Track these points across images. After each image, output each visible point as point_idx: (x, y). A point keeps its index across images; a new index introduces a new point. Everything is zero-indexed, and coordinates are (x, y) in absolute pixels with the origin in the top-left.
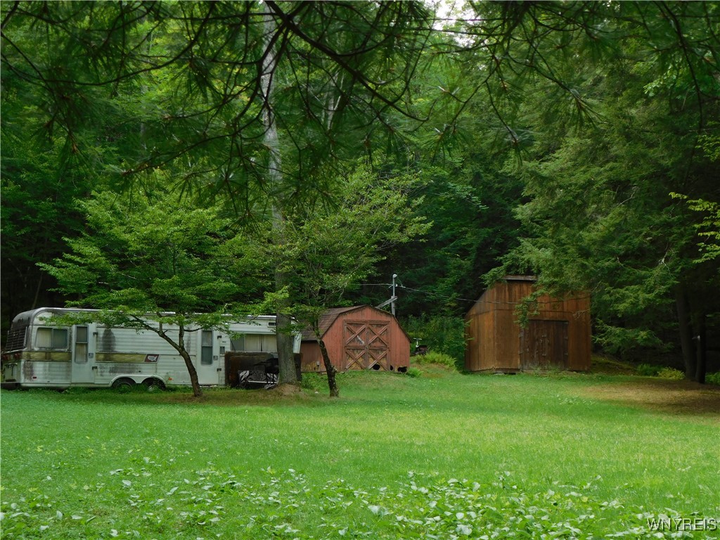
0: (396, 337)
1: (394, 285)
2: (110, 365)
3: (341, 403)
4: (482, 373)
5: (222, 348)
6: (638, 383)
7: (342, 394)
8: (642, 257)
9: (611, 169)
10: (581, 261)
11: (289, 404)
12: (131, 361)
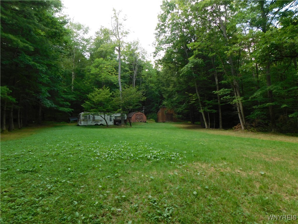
0: (144, 117)
1: (144, 108)
2: (94, 122)
3: (132, 128)
4: (159, 122)
5: (113, 119)
6: (183, 124)
7: (132, 126)
8: (181, 103)
9: (177, 89)
10: (171, 104)
11: (122, 128)
12: (98, 121)
